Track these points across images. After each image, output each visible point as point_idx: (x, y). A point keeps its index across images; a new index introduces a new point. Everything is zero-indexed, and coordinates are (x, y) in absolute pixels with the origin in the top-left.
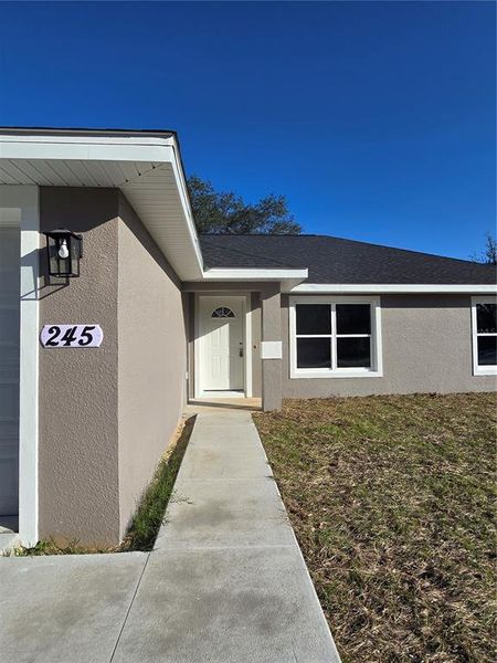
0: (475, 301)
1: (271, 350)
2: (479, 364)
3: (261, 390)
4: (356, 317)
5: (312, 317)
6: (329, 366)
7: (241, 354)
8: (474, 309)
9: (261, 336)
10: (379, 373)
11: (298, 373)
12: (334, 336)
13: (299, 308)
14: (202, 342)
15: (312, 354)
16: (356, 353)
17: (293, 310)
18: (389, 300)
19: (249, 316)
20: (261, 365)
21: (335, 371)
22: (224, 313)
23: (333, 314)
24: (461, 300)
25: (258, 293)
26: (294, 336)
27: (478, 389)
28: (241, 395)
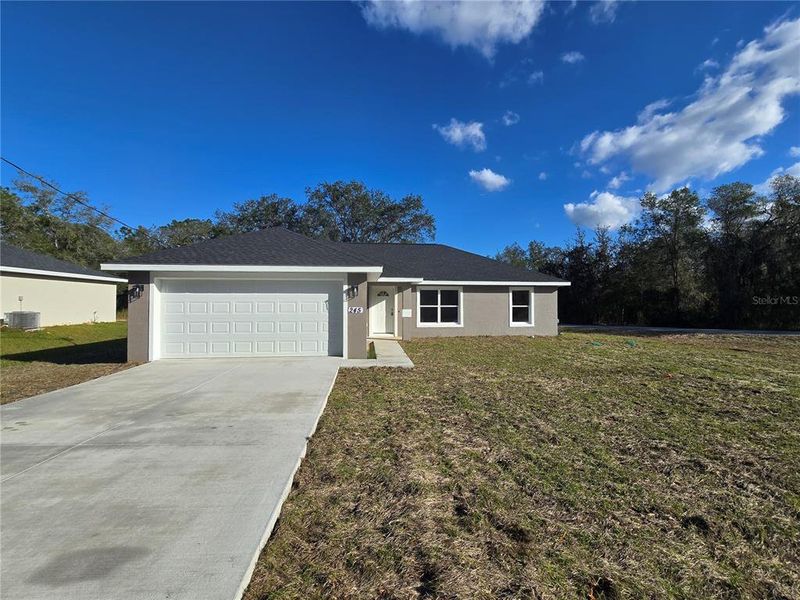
0: (511, 289)
1: (407, 313)
2: (514, 321)
3: (401, 333)
4: (451, 297)
5: (428, 296)
6: (436, 321)
7: (392, 314)
8: (511, 294)
9: (402, 307)
10: (462, 325)
11: (420, 324)
12: (439, 306)
13: (422, 292)
14: (373, 309)
15: (428, 316)
16: (451, 316)
17: (418, 294)
18: (467, 289)
19: (396, 296)
20: (402, 320)
21: (439, 324)
22: (383, 294)
23: (439, 296)
24: (505, 289)
25: (401, 287)
26: (419, 306)
27: (511, 334)
28: (392, 335)
